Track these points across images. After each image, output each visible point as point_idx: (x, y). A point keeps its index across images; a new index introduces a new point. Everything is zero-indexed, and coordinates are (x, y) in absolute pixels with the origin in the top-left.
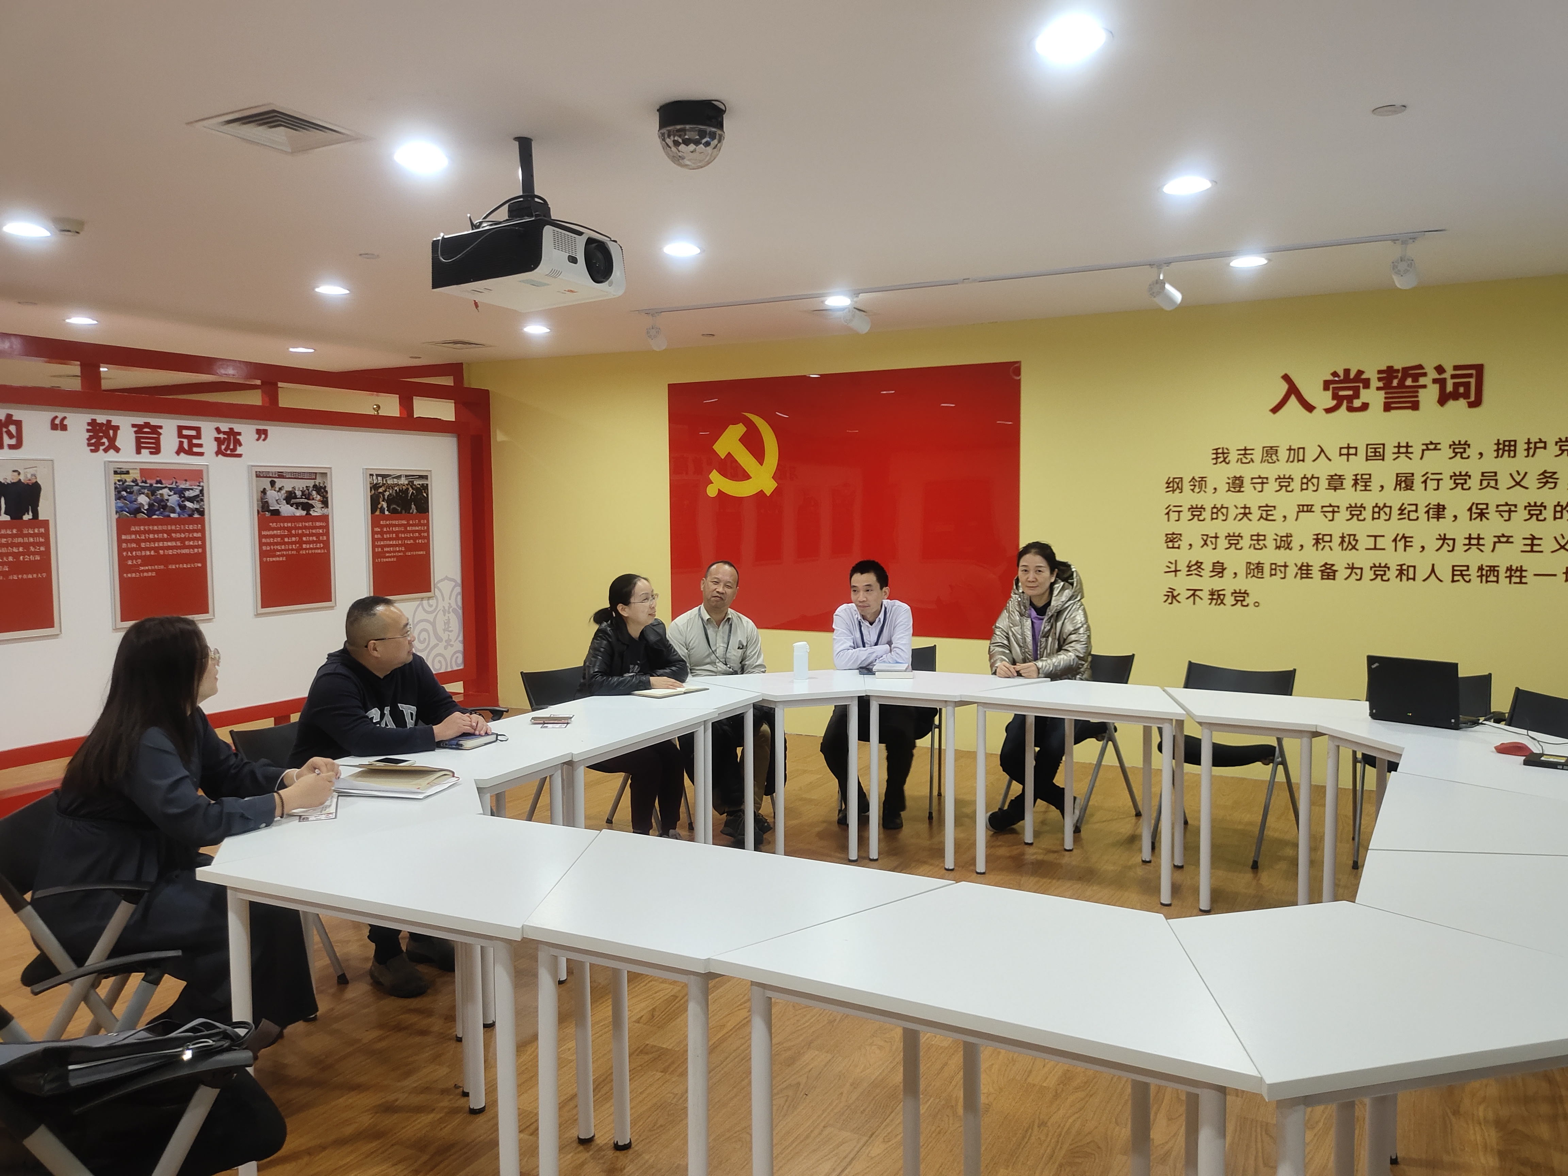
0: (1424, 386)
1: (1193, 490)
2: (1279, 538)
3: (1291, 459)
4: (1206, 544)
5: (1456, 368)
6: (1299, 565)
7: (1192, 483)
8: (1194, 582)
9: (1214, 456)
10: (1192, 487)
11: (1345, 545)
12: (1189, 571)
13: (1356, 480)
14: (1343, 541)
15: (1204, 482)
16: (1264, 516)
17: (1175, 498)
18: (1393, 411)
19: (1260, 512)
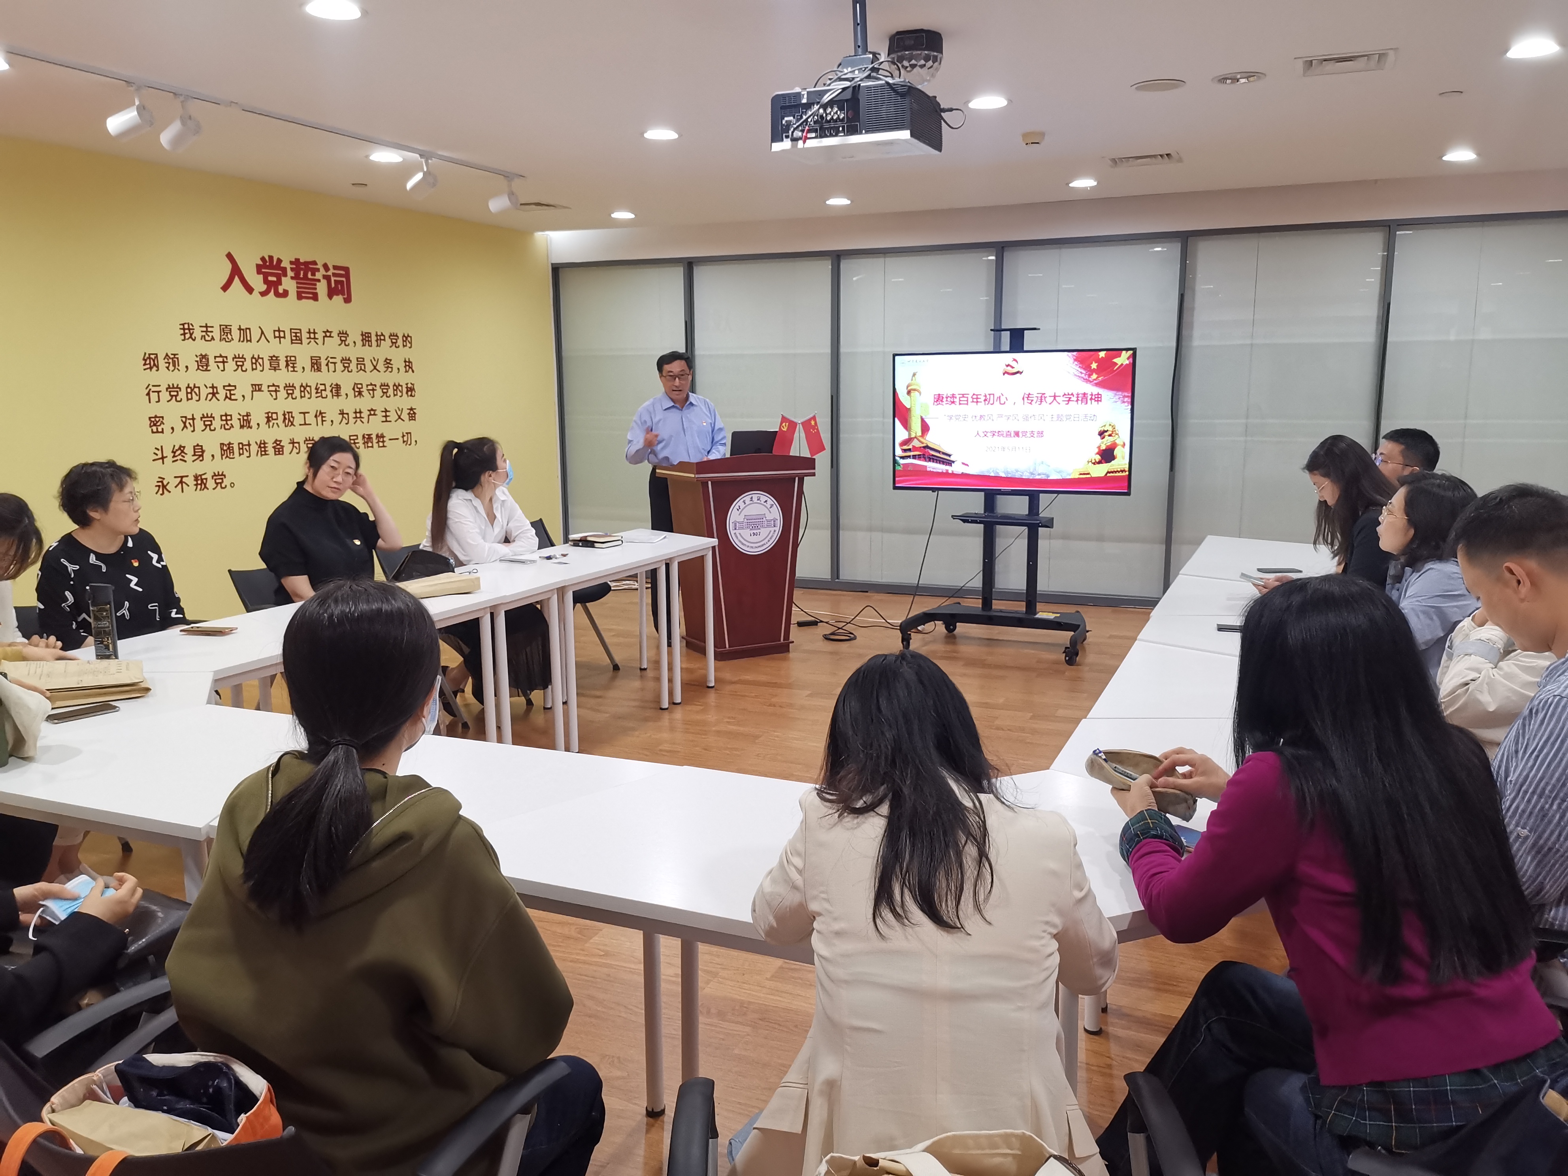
0: (319, 281)
1: (168, 368)
2: (241, 417)
3: (242, 339)
4: (185, 426)
5: (335, 267)
6: (259, 443)
7: (166, 360)
8: (180, 468)
9: (182, 332)
10: (167, 365)
11: (287, 421)
12: (174, 456)
13: (287, 361)
14: (285, 419)
15: (176, 360)
16: (228, 395)
17: (153, 377)
18: (304, 301)
19: (225, 391)
